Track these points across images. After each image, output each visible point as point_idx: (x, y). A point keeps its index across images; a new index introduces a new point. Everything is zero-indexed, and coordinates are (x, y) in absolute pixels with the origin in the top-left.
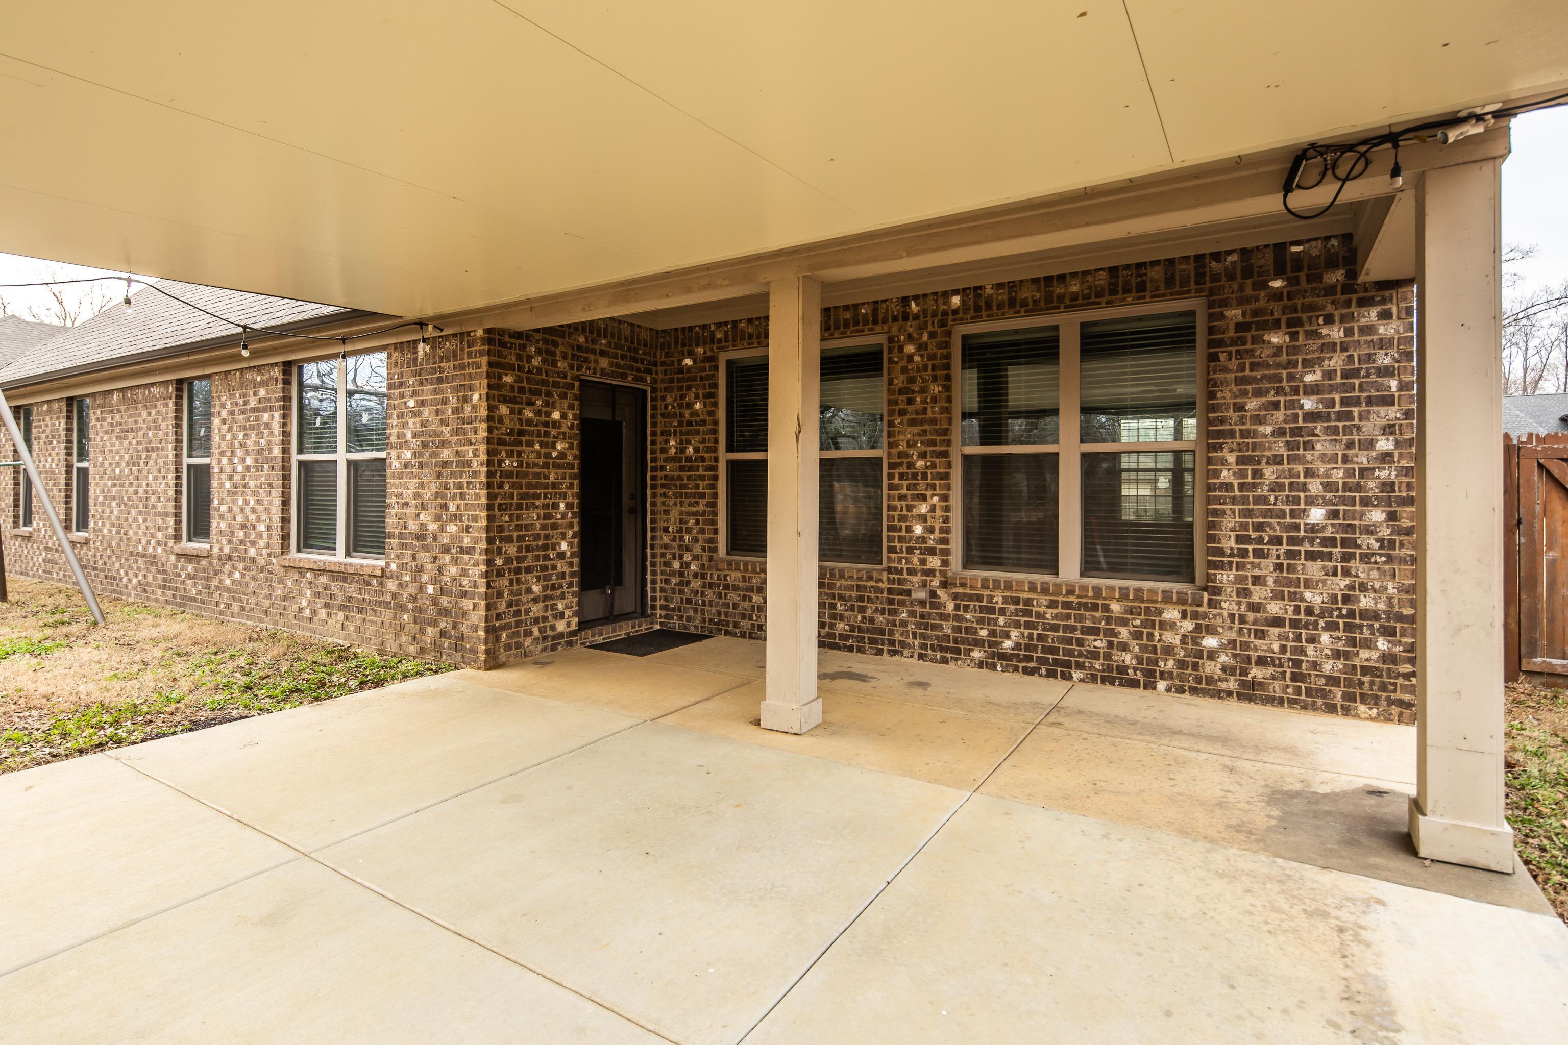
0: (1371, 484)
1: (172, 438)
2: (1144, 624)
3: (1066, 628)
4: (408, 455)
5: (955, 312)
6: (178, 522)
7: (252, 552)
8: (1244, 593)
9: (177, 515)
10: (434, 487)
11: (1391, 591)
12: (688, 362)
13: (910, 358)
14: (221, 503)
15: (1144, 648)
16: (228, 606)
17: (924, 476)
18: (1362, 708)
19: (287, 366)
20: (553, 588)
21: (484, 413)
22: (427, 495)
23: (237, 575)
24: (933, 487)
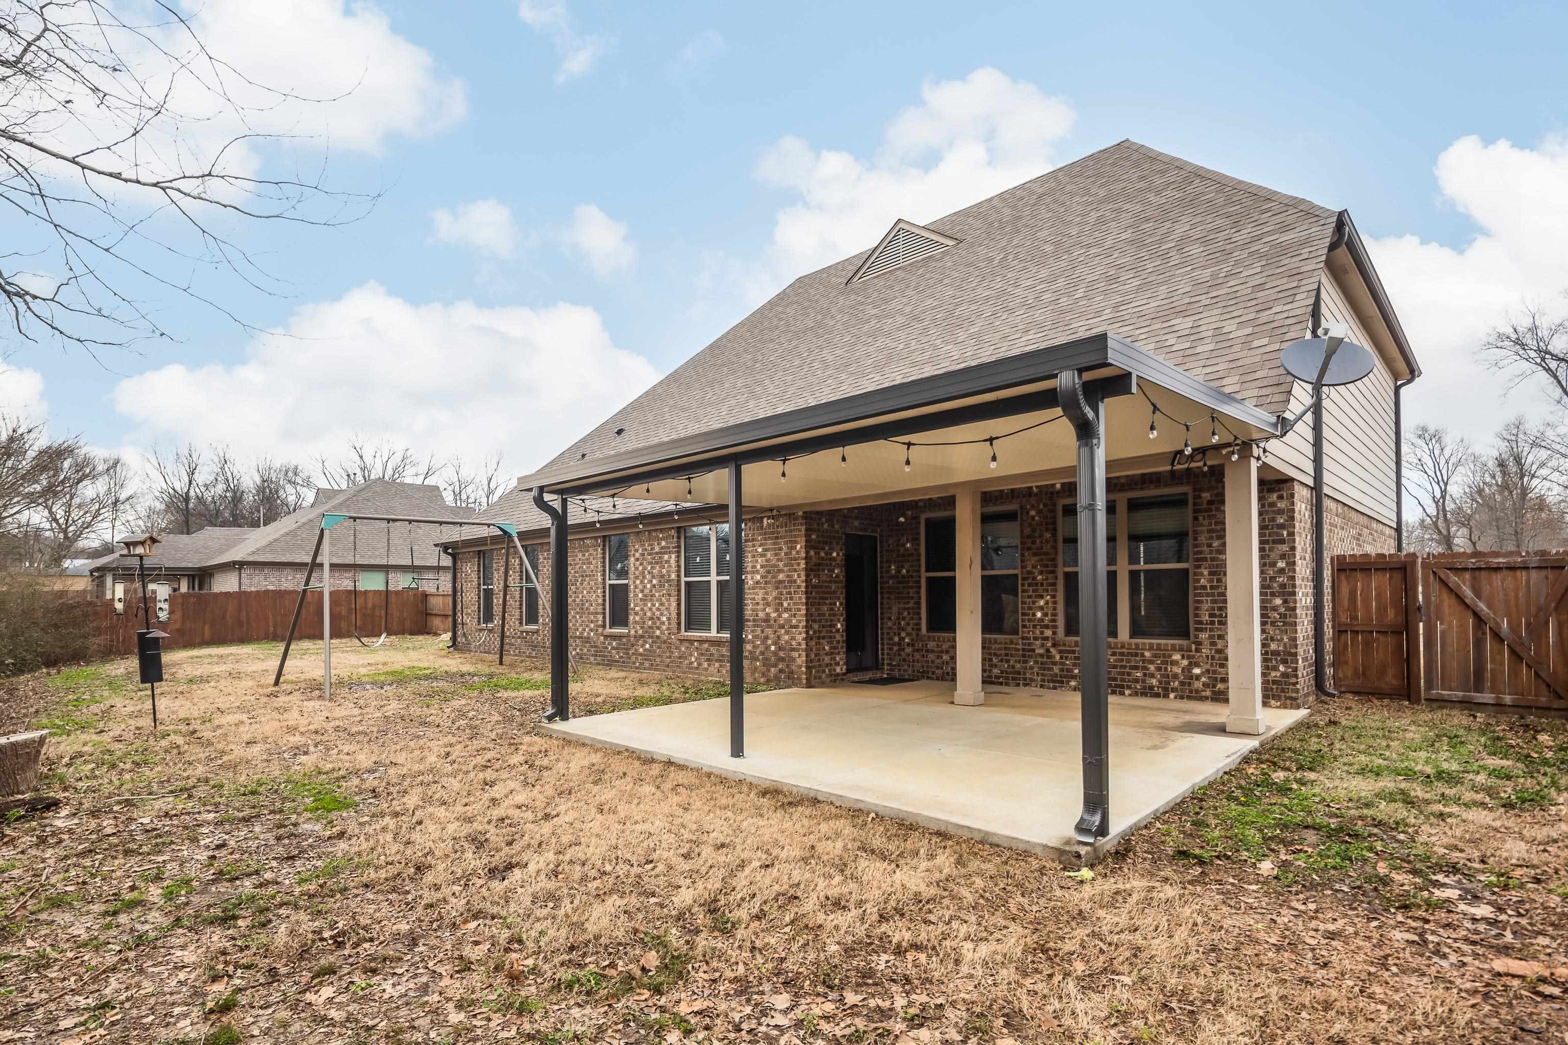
0: (1275, 585)
1: (600, 569)
2: (1162, 663)
3: (1121, 667)
4: (758, 577)
5: (1058, 492)
6: (604, 618)
7: (658, 632)
8: (1213, 644)
9: (604, 614)
10: (774, 594)
11: (1286, 640)
12: (902, 519)
13: (1033, 518)
14: (636, 605)
15: (1162, 676)
16: (642, 664)
17: (1042, 585)
18: (1273, 702)
19: (679, 529)
20: (834, 648)
21: (803, 555)
22: (770, 598)
23: (647, 646)
24: (1047, 591)
